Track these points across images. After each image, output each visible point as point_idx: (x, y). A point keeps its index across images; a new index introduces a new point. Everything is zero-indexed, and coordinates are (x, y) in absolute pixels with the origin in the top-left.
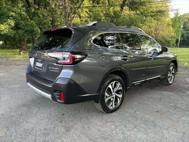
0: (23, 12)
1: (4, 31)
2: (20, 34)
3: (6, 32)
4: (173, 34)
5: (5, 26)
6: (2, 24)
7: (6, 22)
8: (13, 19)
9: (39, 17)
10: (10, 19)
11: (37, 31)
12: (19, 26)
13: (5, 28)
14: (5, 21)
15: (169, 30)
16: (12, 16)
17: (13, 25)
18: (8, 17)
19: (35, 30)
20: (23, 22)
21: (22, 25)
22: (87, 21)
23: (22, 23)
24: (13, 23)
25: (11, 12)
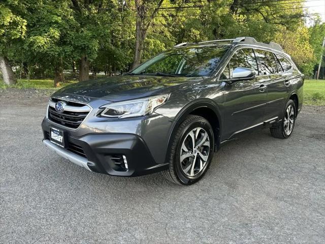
0: (71, 16)
1: (43, 47)
2: (66, 52)
3: (46, 49)
4: (311, 55)
5: (45, 39)
6: (41, 35)
7: (46, 33)
8: (58, 27)
9: (96, 24)
10: (54, 28)
11: (93, 48)
12: (65, 40)
13: (45, 43)
14: (44, 30)
15: (304, 48)
16: (56, 22)
17: (58, 37)
18: (50, 24)
19: (90, 46)
20: (72, 33)
21: (71, 37)
22: (163, 32)
23: (71, 35)
24: (58, 35)
25: (55, 16)
